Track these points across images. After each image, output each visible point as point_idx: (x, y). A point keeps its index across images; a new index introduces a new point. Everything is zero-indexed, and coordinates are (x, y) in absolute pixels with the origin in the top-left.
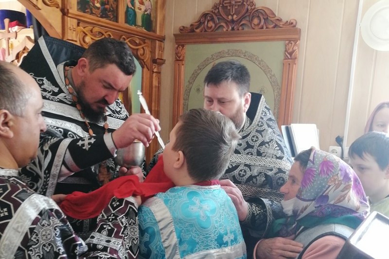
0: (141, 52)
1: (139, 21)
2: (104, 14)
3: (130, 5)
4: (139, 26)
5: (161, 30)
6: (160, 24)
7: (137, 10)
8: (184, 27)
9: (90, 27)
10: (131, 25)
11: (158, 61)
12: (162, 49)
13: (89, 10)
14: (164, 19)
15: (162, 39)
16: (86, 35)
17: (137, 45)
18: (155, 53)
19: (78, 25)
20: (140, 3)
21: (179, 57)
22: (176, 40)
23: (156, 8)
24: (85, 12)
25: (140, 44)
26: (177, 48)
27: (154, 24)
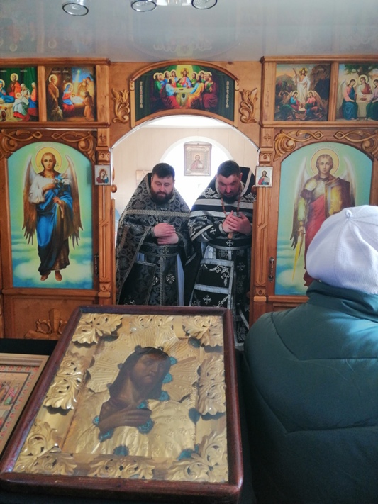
0: (367, 144)
1: (363, 111)
2: (310, 116)
3: (348, 99)
4: (362, 118)
7: (359, 102)
9: (294, 132)
10: (350, 119)
13: (291, 117)
17: (361, 138)
20: (365, 93)
24: (285, 120)
25: (366, 137)
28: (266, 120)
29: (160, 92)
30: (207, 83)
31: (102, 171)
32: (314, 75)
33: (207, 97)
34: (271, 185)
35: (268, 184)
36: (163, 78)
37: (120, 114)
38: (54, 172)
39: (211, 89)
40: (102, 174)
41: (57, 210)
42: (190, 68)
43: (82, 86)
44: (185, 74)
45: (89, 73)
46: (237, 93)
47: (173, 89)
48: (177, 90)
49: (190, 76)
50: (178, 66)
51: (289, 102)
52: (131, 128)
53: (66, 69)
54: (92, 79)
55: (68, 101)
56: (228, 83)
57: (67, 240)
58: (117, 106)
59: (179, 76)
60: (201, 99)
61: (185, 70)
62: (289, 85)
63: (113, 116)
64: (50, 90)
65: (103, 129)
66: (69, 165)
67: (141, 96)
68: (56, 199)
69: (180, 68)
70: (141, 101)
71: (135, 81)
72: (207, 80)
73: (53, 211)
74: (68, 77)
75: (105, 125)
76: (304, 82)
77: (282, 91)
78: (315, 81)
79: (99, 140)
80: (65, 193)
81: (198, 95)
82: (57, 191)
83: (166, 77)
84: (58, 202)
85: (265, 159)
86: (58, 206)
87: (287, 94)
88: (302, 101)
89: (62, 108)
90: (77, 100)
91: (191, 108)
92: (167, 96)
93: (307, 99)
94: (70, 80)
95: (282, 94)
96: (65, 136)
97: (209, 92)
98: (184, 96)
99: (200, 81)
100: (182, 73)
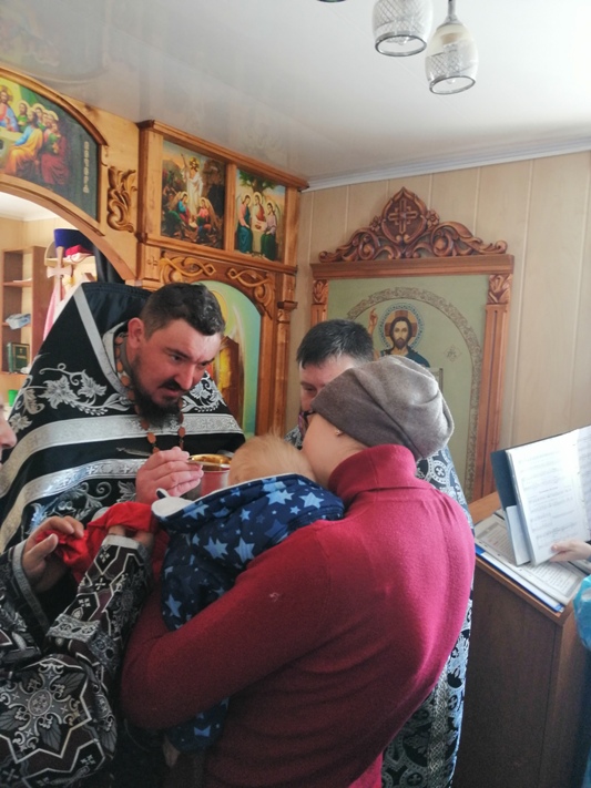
0: (259, 291)
1: (257, 246)
2: (203, 237)
3: (243, 223)
4: (257, 253)
5: (291, 258)
6: (290, 249)
7: (254, 229)
8: (326, 253)
9: (181, 259)
10: (245, 252)
11: (286, 304)
12: (292, 286)
13: (179, 233)
14: (296, 241)
15: (292, 271)
16: (174, 269)
17: (253, 281)
18: (281, 293)
19: (162, 255)
20: (259, 219)
21: (319, 299)
22: (314, 273)
23: (284, 225)
24: (172, 236)
25: (258, 280)
26: (316, 285)
27: (280, 249)
28: (151, 231)
30: (48, 132)
32: (207, 174)
33: (48, 160)
39: (55, 146)
46: (104, 171)
51: (177, 208)
56: (87, 145)
60: (37, 162)
62: (176, 179)
72: (50, 127)
76: (195, 180)
78: (208, 184)
88: (193, 211)
93: (199, 209)
97: (52, 153)
99: (34, 122)
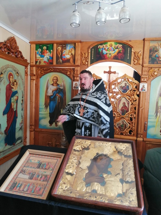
9: (157, 69)
28: (145, 64)
29: (100, 53)
30: (120, 49)
31: (76, 84)
33: (120, 54)
34: (146, 91)
35: (145, 90)
36: (102, 47)
37: (84, 62)
38: (57, 84)
39: (121, 52)
40: (76, 85)
41: (57, 99)
42: (113, 43)
43: (70, 51)
44: (111, 46)
45: (73, 46)
46: (133, 53)
47: (106, 51)
48: (107, 52)
49: (113, 47)
50: (108, 43)
51: (155, 56)
52: (88, 67)
53: (64, 45)
54: (74, 48)
55: (64, 57)
56: (129, 49)
57: (61, 111)
58: (83, 58)
59: (109, 46)
60: (117, 56)
61: (111, 44)
62: (155, 49)
63: (81, 62)
64: (58, 53)
65: (77, 68)
66: (63, 81)
67: (93, 55)
68: (57, 94)
69: (109, 43)
70: (93, 57)
71: (91, 49)
72: (120, 48)
73: (56, 99)
74: (65, 48)
75: (78, 66)
77: (152, 52)
79: (75, 72)
80: (61, 92)
81: (116, 54)
82: (58, 91)
83: (103, 47)
84: (58, 96)
85: (144, 80)
86: (58, 97)
87: (154, 53)
89: (62, 59)
90: (68, 56)
91: (113, 59)
92: (103, 54)
94: (65, 49)
95: (152, 53)
96: (62, 70)
97: (121, 53)
98: (110, 55)
99: (117, 48)
100: (110, 45)
